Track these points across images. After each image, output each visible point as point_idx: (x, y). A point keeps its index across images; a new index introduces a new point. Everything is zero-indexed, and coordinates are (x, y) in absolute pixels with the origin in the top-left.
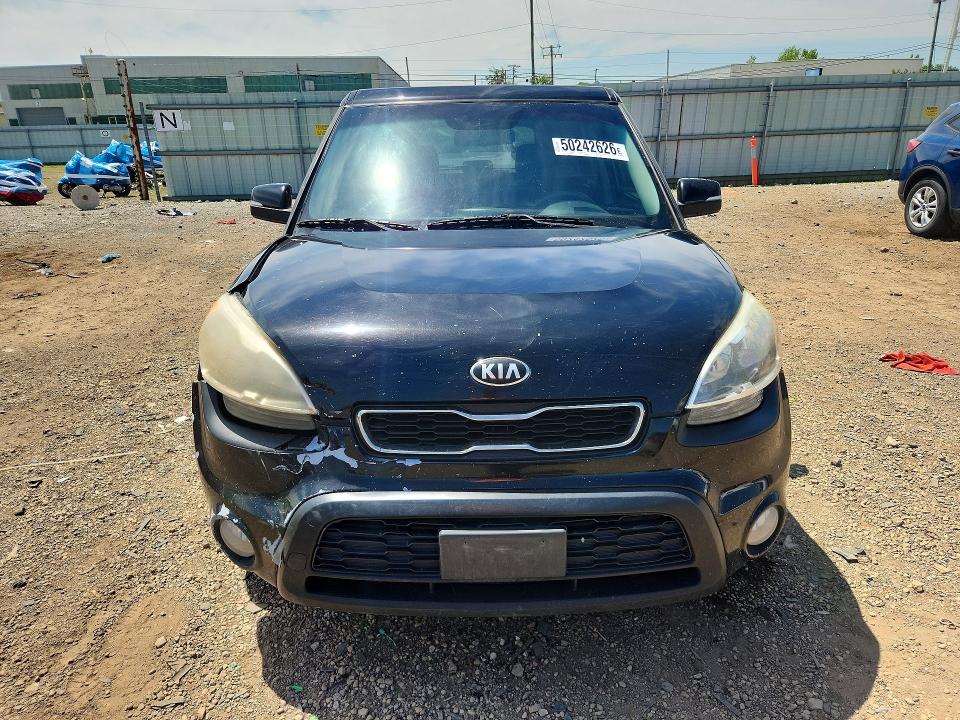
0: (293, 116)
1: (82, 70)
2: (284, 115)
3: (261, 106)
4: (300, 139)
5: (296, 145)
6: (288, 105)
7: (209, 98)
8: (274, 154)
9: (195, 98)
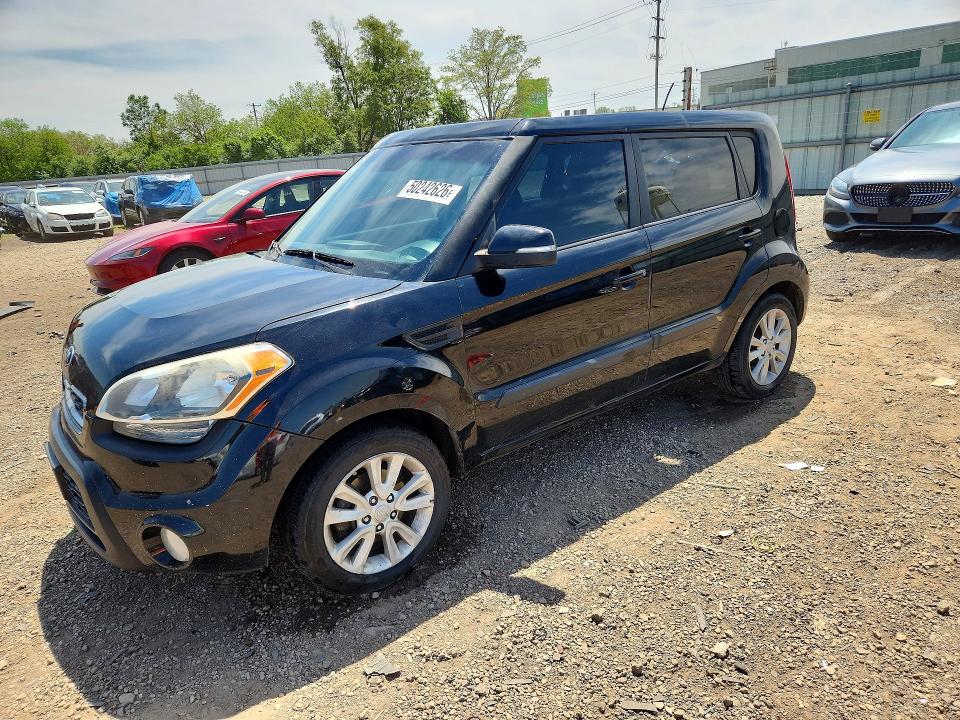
0: (844, 102)
1: (771, 65)
2: (835, 103)
3: (811, 95)
4: (846, 129)
5: (840, 135)
6: (839, 91)
7: (903, 74)
8: (813, 146)
9: (885, 76)
